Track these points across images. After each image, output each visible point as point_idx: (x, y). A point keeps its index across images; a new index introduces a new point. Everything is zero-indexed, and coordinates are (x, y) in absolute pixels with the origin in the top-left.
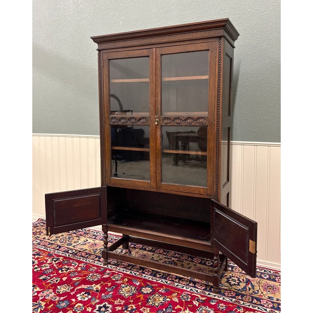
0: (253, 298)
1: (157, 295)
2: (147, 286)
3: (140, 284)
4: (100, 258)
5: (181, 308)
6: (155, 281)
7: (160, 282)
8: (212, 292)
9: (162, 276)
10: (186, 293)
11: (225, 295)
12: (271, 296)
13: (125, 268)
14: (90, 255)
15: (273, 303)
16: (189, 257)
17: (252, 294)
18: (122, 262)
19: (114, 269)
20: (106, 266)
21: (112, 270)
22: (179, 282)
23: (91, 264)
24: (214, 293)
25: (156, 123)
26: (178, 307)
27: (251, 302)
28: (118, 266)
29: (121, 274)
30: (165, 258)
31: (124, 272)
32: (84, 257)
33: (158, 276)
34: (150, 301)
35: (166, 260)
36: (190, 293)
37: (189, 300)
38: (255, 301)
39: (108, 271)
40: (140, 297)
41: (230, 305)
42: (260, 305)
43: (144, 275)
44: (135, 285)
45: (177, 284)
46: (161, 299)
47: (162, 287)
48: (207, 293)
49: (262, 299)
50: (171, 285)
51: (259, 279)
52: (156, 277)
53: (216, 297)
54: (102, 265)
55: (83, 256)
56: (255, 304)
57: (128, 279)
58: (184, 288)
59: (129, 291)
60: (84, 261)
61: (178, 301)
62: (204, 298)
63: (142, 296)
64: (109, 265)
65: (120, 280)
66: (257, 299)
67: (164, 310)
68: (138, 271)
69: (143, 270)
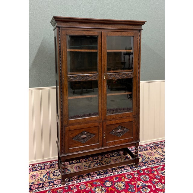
0: (151, 161)
1: (117, 183)
2: (105, 182)
3: (101, 183)
4: (53, 182)
5: (134, 182)
6: (104, 177)
7: (107, 176)
8: (134, 168)
9: (105, 172)
10: (126, 174)
11: (141, 166)
12: (155, 157)
13: (78, 179)
14: (43, 184)
15: (159, 159)
16: (102, 156)
17: (148, 160)
18: (72, 177)
19: (73, 184)
20: (65, 185)
21: (74, 185)
22: (116, 171)
23: (54, 189)
24: (136, 167)
25: (104, 78)
26: (133, 183)
27: (152, 164)
28: (73, 181)
29: (82, 184)
30: (91, 162)
31: (82, 182)
32: (40, 188)
33: (103, 174)
34: (118, 188)
35: (93, 163)
36: (128, 174)
37: (132, 177)
38: (153, 162)
39: (72, 187)
40: (111, 190)
41: (148, 169)
42: (156, 163)
43: (95, 177)
44: (99, 185)
45: (116, 173)
46: (121, 184)
47: (113, 178)
48: (134, 169)
49: (154, 160)
50: (115, 175)
51: (142, 152)
52: (102, 175)
53: (140, 169)
54: (62, 186)
55: (38, 188)
56: (154, 163)
57: (90, 184)
58: (123, 173)
59: (101, 190)
60: (45, 190)
61: (129, 180)
62: (136, 172)
63: (110, 188)
64: (67, 183)
65: (87, 187)
66: (152, 161)
67: (130, 188)
68: (88, 177)
69: (90, 175)
